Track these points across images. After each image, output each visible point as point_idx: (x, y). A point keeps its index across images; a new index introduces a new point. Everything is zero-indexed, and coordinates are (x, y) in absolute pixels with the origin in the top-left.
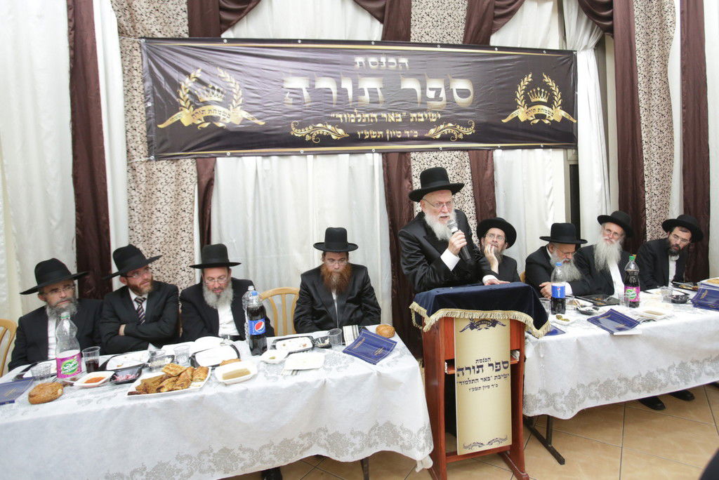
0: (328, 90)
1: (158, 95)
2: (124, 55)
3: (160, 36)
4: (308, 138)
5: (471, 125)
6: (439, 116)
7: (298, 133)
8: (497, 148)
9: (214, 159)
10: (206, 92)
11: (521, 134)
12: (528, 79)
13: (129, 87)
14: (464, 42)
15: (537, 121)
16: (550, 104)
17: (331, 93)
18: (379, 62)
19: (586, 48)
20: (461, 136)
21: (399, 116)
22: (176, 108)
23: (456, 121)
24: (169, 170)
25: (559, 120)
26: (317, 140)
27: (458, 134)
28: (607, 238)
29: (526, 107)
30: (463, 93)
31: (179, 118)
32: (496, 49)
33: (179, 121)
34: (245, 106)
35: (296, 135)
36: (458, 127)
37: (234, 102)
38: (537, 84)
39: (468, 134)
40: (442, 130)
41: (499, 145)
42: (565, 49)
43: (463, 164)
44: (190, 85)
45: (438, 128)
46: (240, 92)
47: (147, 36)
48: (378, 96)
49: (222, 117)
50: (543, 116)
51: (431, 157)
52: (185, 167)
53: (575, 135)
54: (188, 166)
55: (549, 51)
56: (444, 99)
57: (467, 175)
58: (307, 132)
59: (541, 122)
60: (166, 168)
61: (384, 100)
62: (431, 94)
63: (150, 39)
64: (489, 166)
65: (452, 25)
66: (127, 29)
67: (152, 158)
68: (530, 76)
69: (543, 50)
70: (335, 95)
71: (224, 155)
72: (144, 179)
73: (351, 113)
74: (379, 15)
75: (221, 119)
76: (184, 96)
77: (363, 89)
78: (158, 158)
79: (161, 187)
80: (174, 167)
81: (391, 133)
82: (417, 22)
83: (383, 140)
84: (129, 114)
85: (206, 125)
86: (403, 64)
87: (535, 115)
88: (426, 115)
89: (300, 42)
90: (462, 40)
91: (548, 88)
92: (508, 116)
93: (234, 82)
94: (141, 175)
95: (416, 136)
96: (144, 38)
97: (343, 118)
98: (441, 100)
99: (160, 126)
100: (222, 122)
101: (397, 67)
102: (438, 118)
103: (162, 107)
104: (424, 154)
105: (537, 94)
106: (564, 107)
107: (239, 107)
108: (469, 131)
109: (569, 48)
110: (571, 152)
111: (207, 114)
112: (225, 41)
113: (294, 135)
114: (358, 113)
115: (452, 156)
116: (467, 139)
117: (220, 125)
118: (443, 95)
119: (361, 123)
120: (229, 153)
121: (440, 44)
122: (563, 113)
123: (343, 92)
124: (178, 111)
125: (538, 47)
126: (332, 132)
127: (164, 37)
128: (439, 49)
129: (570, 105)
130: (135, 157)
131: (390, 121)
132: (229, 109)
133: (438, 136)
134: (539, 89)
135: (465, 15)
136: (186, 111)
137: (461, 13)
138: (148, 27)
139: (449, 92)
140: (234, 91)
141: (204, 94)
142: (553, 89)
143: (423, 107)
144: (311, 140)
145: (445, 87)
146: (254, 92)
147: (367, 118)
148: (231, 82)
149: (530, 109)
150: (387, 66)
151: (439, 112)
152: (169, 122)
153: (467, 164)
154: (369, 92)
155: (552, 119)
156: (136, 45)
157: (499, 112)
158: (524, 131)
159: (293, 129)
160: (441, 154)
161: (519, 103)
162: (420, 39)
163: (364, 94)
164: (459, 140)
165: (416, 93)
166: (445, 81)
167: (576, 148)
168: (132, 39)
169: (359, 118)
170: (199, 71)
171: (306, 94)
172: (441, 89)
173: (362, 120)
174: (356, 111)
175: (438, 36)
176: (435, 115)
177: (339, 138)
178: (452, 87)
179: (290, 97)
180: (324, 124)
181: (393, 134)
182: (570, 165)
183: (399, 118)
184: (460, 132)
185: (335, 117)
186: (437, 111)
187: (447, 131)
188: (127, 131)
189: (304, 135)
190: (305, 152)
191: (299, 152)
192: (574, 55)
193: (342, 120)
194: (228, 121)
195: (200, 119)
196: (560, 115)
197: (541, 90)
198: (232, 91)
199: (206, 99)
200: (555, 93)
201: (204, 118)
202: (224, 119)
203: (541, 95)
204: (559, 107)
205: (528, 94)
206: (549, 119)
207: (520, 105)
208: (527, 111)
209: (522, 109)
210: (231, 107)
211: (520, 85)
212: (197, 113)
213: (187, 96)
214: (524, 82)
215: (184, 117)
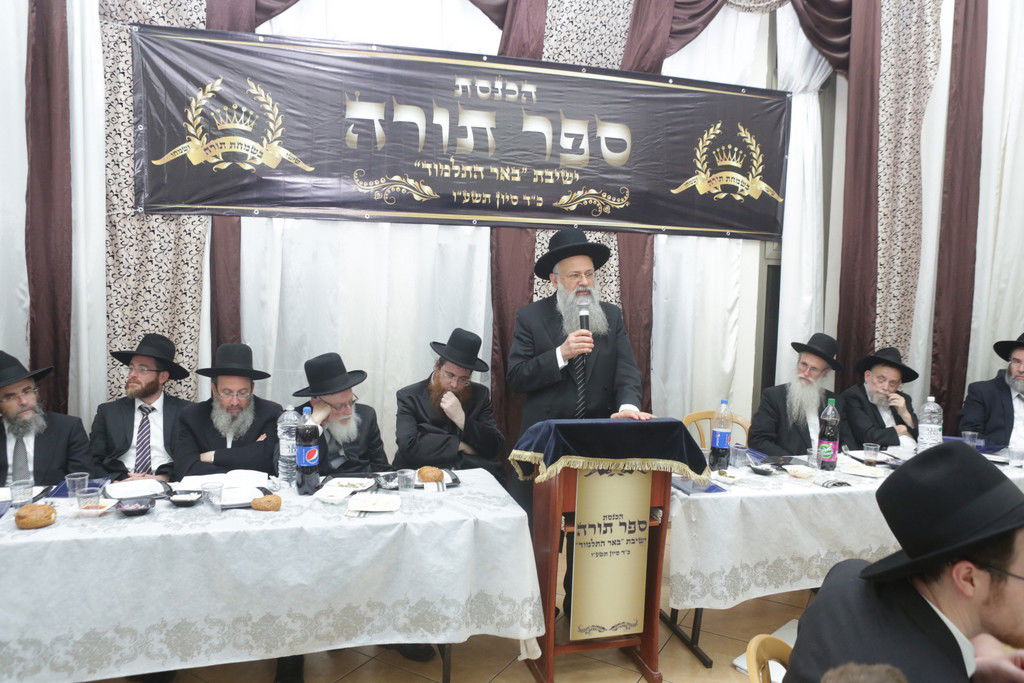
0: (413, 126)
1: (155, 114)
2: (107, 49)
3: (162, 23)
4: (378, 196)
5: (625, 195)
6: (577, 176)
7: (364, 187)
8: (660, 231)
9: (237, 218)
10: (228, 116)
11: (698, 213)
12: (715, 130)
13: (112, 98)
14: (623, 67)
15: (723, 195)
16: (745, 171)
17: (418, 130)
18: (493, 88)
19: (805, 90)
20: (607, 210)
21: (517, 172)
22: (182, 137)
23: (603, 186)
24: (167, 230)
25: (756, 196)
26: (391, 201)
27: (603, 206)
28: (802, 375)
29: (708, 173)
30: (615, 145)
31: (184, 153)
32: (670, 81)
33: (185, 155)
34: (285, 141)
35: (361, 191)
36: (604, 195)
37: (269, 134)
38: (728, 138)
39: (618, 207)
40: (579, 199)
41: (663, 228)
42: (774, 88)
44: (204, 102)
45: (574, 195)
46: (280, 118)
47: (142, 22)
48: (487, 141)
49: (250, 155)
50: (734, 189)
52: (189, 227)
53: (779, 219)
54: (196, 226)
55: (750, 90)
56: (587, 151)
58: (377, 187)
59: (729, 199)
60: (163, 226)
61: (495, 146)
62: (567, 143)
63: (146, 28)
64: (647, 258)
65: (606, 39)
66: (113, 9)
67: (141, 210)
68: (719, 125)
69: (742, 87)
70: (422, 133)
71: (250, 214)
72: (127, 241)
73: (444, 163)
74: (497, 17)
75: (249, 158)
76: (194, 119)
77: (465, 128)
78: (150, 212)
79: (153, 255)
80: (173, 226)
81: (503, 197)
82: (554, 32)
83: (489, 207)
84: (110, 141)
85: (225, 166)
86: (528, 94)
87: (722, 186)
88: (557, 174)
90: (620, 63)
91: (744, 146)
92: (681, 184)
93: (271, 102)
95: (540, 205)
96: (139, 25)
97: (433, 170)
99: (154, 162)
100: (250, 163)
101: (519, 97)
102: (574, 180)
103: (158, 134)
105: (727, 155)
106: (765, 177)
107: (277, 142)
108: (620, 204)
109: (781, 87)
110: (771, 246)
111: (228, 149)
112: (261, 39)
113: (357, 190)
114: (456, 164)
116: (615, 214)
117: (247, 167)
118: (585, 145)
119: (459, 179)
120: (257, 210)
121: (586, 68)
122: (763, 186)
123: (433, 130)
125: (734, 82)
126: (413, 188)
127: (169, 25)
128: (584, 75)
129: (775, 174)
131: (502, 178)
132: (262, 145)
133: (573, 208)
134: (730, 147)
135: (628, 26)
136: (197, 141)
137: (622, 22)
139: (594, 141)
140: (271, 116)
141: (224, 118)
142: (752, 148)
143: (554, 161)
144: (382, 200)
145: (589, 133)
146: (300, 121)
147: (468, 172)
148: (267, 104)
149: (714, 176)
150: (504, 96)
151: (578, 171)
152: (168, 158)
154: (474, 132)
155: (746, 193)
156: (124, 35)
157: (667, 178)
158: (703, 208)
159: (357, 181)
161: (699, 165)
162: (556, 57)
163: (466, 136)
164: (604, 216)
165: (544, 139)
166: (589, 124)
167: (779, 240)
168: (120, 24)
169: (457, 171)
170: (219, 82)
171: (378, 129)
172: (582, 136)
173: (460, 175)
174: (452, 160)
175: (584, 55)
176: (571, 176)
177: (424, 199)
178: (598, 135)
179: (354, 132)
180: (403, 176)
181: (506, 200)
182: (769, 266)
183: (516, 175)
184: (607, 204)
185: (421, 166)
186: (574, 170)
187: (588, 200)
188: (107, 167)
189: (372, 191)
190: (372, 217)
191: (364, 216)
192: (788, 99)
193: (430, 173)
194: (259, 162)
195: (216, 156)
196: (759, 188)
197: (733, 148)
198: (267, 117)
199: (227, 126)
200: (754, 155)
201: (223, 154)
202: (253, 158)
203: (732, 157)
204: (758, 177)
205: (714, 152)
206: (741, 193)
207: (700, 170)
208: (710, 179)
209: (703, 176)
210: (265, 141)
211: (703, 139)
212: (213, 146)
213: (199, 119)
214: (708, 134)
215: (192, 150)
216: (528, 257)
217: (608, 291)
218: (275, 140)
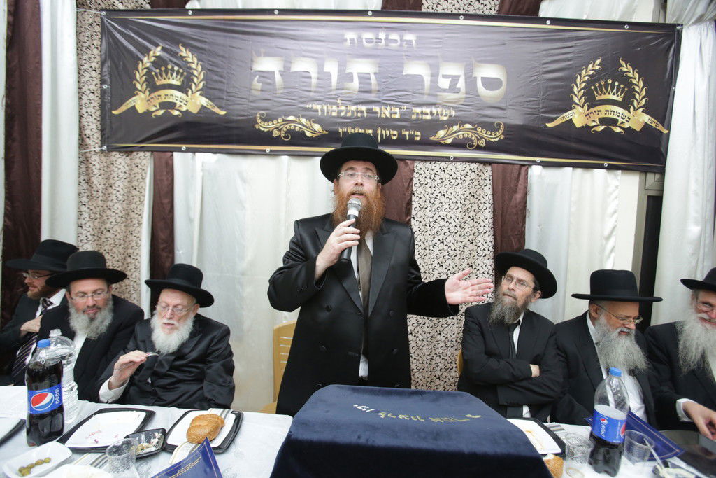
0: (307, 75)
3: (121, 7)
4: (276, 133)
5: (499, 129)
6: (453, 113)
7: (264, 127)
8: (535, 163)
9: (170, 154)
10: (164, 74)
11: (574, 145)
12: (596, 66)
14: (499, 12)
15: (602, 128)
16: (626, 104)
17: (310, 78)
19: (700, 20)
21: (397, 110)
22: (132, 92)
23: (478, 121)
24: (123, 163)
25: (638, 129)
26: (287, 137)
27: (478, 140)
29: (586, 107)
30: (490, 83)
31: (134, 104)
32: (548, 22)
33: (134, 107)
34: (206, 92)
35: (262, 129)
36: (479, 129)
37: (193, 86)
38: (610, 72)
39: (493, 140)
40: (455, 132)
41: (538, 159)
42: (661, 21)
43: (482, 182)
44: (148, 65)
45: (451, 129)
46: (202, 74)
47: (107, 8)
48: (370, 84)
49: (178, 103)
50: (613, 122)
51: (437, 169)
52: (137, 161)
53: (663, 152)
55: (633, 25)
56: (463, 90)
57: (486, 198)
58: (276, 125)
59: (608, 132)
61: (377, 88)
62: (444, 83)
63: (111, 11)
64: (520, 187)
67: (105, 148)
68: (598, 62)
69: (625, 23)
70: (314, 81)
71: (179, 150)
73: (332, 104)
75: (178, 106)
76: (141, 78)
77: (351, 74)
78: (110, 149)
80: (128, 160)
81: (384, 132)
85: (160, 113)
86: (409, 42)
87: (600, 119)
88: (435, 111)
89: (276, 12)
90: (497, 8)
91: (625, 80)
92: (557, 118)
93: (196, 63)
95: (418, 139)
96: (105, 10)
97: (322, 111)
98: (458, 91)
99: (114, 112)
100: (178, 110)
101: (401, 46)
102: (450, 116)
104: (428, 164)
105: (606, 89)
106: (648, 110)
107: (199, 93)
108: (495, 137)
109: (670, 20)
110: (652, 178)
111: (163, 100)
112: (190, 13)
113: (259, 129)
114: (343, 104)
115: (467, 170)
116: (490, 147)
117: (176, 113)
118: (461, 84)
119: (345, 118)
120: (184, 147)
121: (463, 15)
122: (646, 118)
123: (325, 77)
125: (616, 17)
126: (306, 127)
127: (126, 8)
128: (462, 22)
129: (661, 106)
130: (89, 146)
131: (383, 116)
132: (187, 95)
133: (449, 141)
134: (610, 81)
136: (142, 95)
139: (471, 81)
140: (195, 73)
142: (635, 81)
143: (432, 100)
144: (280, 137)
145: (465, 74)
146: (217, 75)
147: (353, 111)
148: (194, 63)
149: (592, 110)
150: (387, 45)
151: (454, 108)
152: (124, 108)
153: (488, 182)
154: (360, 78)
156: (98, 20)
157: (544, 112)
158: (579, 141)
159: (259, 121)
160: (451, 166)
161: (576, 100)
162: (435, 7)
163: (351, 80)
164: (479, 148)
165: (423, 81)
166: (466, 66)
167: (662, 172)
169: (343, 111)
170: (159, 48)
171: (278, 77)
172: (459, 76)
173: (346, 113)
174: (339, 102)
176: (448, 112)
177: (315, 136)
178: (475, 74)
179: (258, 82)
180: (296, 116)
181: (386, 135)
182: (649, 197)
183: (396, 113)
184: (481, 137)
185: (312, 108)
186: (450, 107)
187: (463, 134)
188: (81, 116)
189: (271, 130)
190: (271, 151)
191: (265, 151)
192: (678, 31)
193: (320, 113)
194: (184, 108)
195: (155, 106)
196: (641, 120)
197: (613, 82)
199: (163, 82)
200: (637, 89)
201: (159, 104)
202: (180, 106)
203: (612, 91)
204: (641, 110)
205: (592, 88)
206: (621, 125)
207: (577, 104)
208: (588, 112)
209: (580, 110)
210: (190, 92)
211: (580, 75)
212: (152, 98)
213: (144, 78)
214: (587, 70)
215: (139, 102)
216: (406, 185)
217: (482, 218)
218: (198, 91)
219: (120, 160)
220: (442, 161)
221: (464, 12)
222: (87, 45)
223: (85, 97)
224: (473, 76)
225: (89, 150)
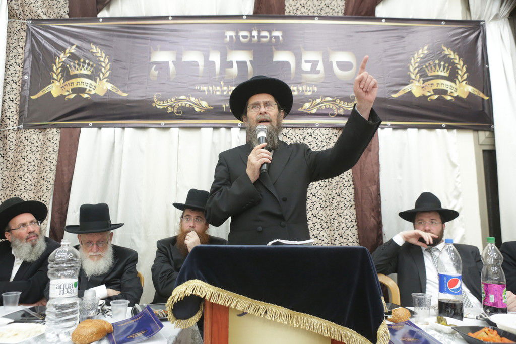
0: (195, 63)
3: (45, 17)
4: (170, 110)
6: (316, 89)
7: (160, 106)
8: (386, 126)
9: (79, 129)
10: (77, 66)
11: (415, 111)
12: (423, 51)
14: (345, 14)
15: (436, 97)
16: (452, 77)
17: (198, 66)
18: (251, 35)
19: (496, 17)
20: (341, 112)
22: (49, 81)
24: (36, 139)
25: (464, 96)
26: (179, 113)
27: (338, 109)
29: (421, 81)
30: (343, 66)
31: (49, 90)
32: (383, 20)
33: (50, 92)
35: (158, 107)
36: (338, 101)
37: (101, 75)
38: (435, 56)
39: (349, 109)
40: (318, 104)
41: (388, 123)
42: (469, 19)
44: (64, 60)
45: (315, 101)
46: (109, 65)
47: (33, 18)
48: (247, 69)
49: (88, 88)
50: (445, 92)
52: (50, 136)
54: (54, 135)
55: (448, 21)
56: (322, 72)
58: (170, 104)
59: (441, 100)
61: (252, 72)
62: (306, 67)
63: (36, 21)
66: (17, 11)
67: (21, 127)
68: (426, 48)
69: (442, 20)
70: (201, 68)
71: (87, 126)
72: (13, 147)
73: (216, 86)
75: (87, 90)
76: (57, 70)
77: (231, 62)
78: (27, 128)
79: (26, 154)
80: (41, 136)
85: (72, 96)
86: (277, 37)
87: (434, 90)
88: (300, 88)
89: (170, 18)
90: (343, 11)
91: (449, 61)
92: (399, 90)
93: (104, 57)
94: (11, 143)
96: (32, 19)
97: (209, 91)
99: (32, 97)
100: (87, 94)
101: (270, 40)
102: (314, 92)
104: (297, 131)
105: (435, 67)
106: (471, 81)
107: (106, 80)
109: (474, 17)
111: (75, 86)
112: (101, 20)
113: (156, 107)
114: (224, 86)
117: (85, 96)
118: (320, 67)
119: (227, 96)
120: (91, 123)
121: (318, 17)
122: (470, 89)
123: (210, 65)
124: (50, 83)
125: (434, 16)
126: (195, 104)
127: (49, 18)
128: (316, 21)
129: (480, 80)
130: (8, 125)
132: (96, 82)
133: (314, 111)
134: (437, 62)
136: (57, 83)
138: (34, 9)
139: (328, 66)
140: (103, 64)
141: (75, 67)
142: (456, 61)
143: (297, 80)
144: (173, 113)
145: (323, 60)
148: (102, 57)
149: (426, 83)
150: (259, 40)
151: (316, 85)
152: (41, 94)
154: (238, 64)
155: (455, 94)
156: (25, 27)
157: (388, 87)
158: (418, 107)
159: (156, 101)
160: (317, 132)
161: (413, 76)
162: (295, 11)
163: (232, 67)
164: (339, 116)
165: (290, 66)
166: (323, 54)
169: (225, 90)
170: (74, 47)
171: (172, 67)
172: (318, 61)
173: (228, 93)
174: (222, 83)
175: (315, 8)
176: (311, 89)
177: (202, 111)
179: (155, 69)
180: (187, 96)
182: (484, 151)
184: (340, 107)
185: (200, 89)
186: (313, 84)
187: (325, 105)
188: (4, 101)
189: (166, 107)
190: (165, 124)
191: (160, 124)
192: (482, 25)
193: (206, 93)
194: (93, 92)
195: (68, 91)
196: (466, 90)
197: (439, 63)
198: (101, 65)
199: (76, 72)
200: (459, 67)
201: (72, 89)
202: (90, 90)
203: (440, 69)
204: (464, 82)
205: (424, 67)
206: (451, 94)
207: (414, 79)
208: (424, 85)
209: (417, 83)
210: (98, 79)
211: (414, 57)
212: (66, 85)
213: (60, 69)
214: (418, 54)
215: (54, 88)
218: (104, 78)
219: (34, 136)
220: (309, 128)
221: (318, 15)
222: (14, 45)
223: (8, 86)
224: (330, 60)
225: (7, 129)
